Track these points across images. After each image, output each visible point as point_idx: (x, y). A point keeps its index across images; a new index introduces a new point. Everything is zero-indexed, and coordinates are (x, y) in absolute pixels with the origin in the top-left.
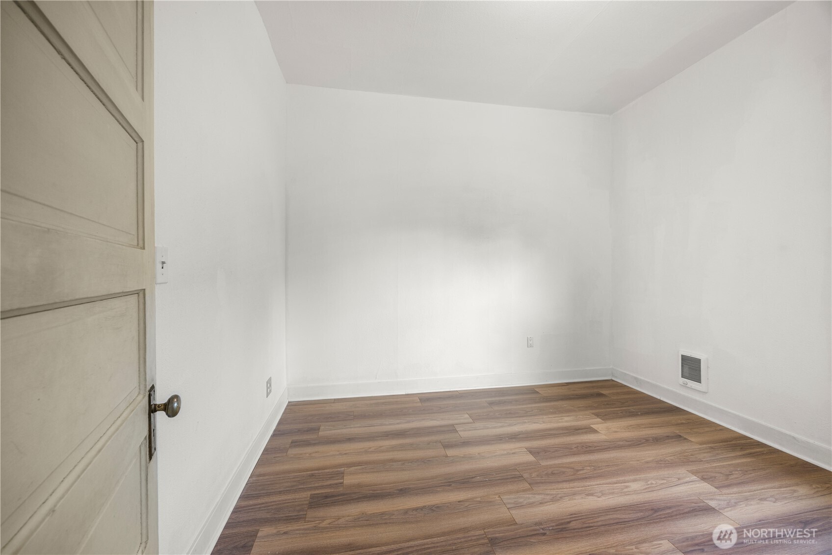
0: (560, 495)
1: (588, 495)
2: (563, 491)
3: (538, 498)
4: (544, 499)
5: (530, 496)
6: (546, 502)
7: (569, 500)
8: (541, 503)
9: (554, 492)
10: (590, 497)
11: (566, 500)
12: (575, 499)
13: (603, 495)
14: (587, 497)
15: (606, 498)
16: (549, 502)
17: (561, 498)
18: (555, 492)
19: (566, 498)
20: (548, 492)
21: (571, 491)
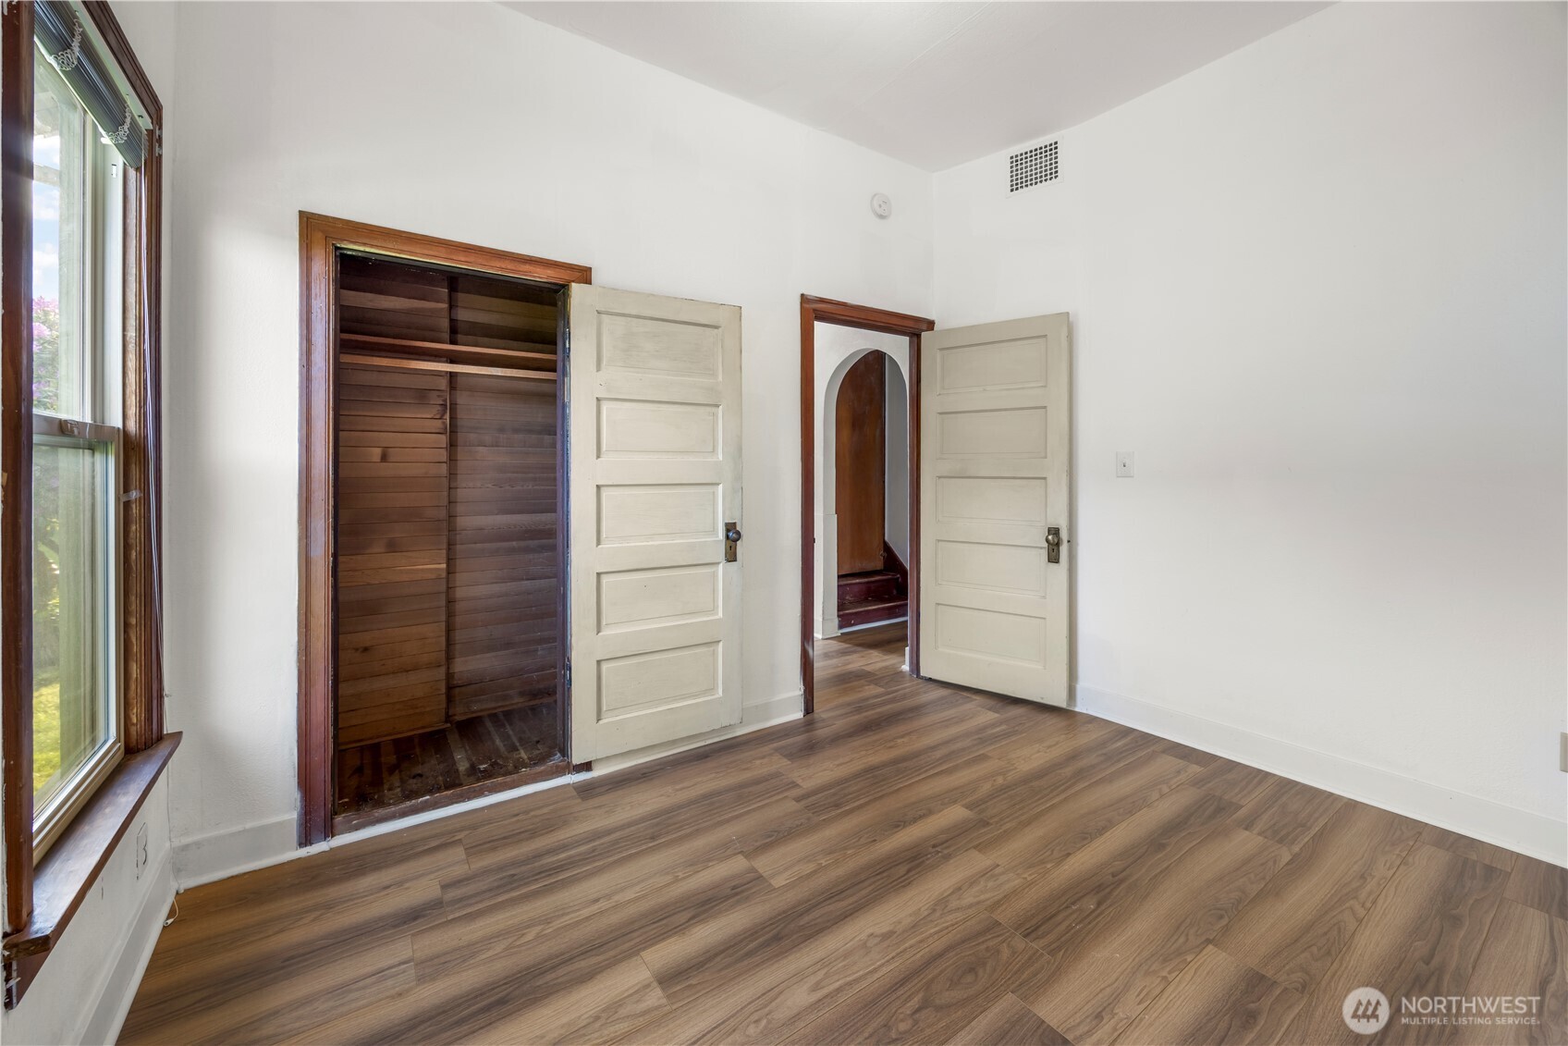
0: (938, 914)
1: (891, 933)
2: (936, 925)
3: (968, 898)
4: (959, 899)
5: (982, 897)
6: (953, 893)
7: (919, 909)
8: (960, 889)
9: (950, 918)
10: (885, 930)
11: (926, 907)
12: (910, 915)
13: (864, 945)
14: (891, 928)
15: (857, 939)
16: (949, 895)
17: (934, 910)
18: (948, 918)
19: (926, 913)
20: (959, 916)
21: (922, 933)
